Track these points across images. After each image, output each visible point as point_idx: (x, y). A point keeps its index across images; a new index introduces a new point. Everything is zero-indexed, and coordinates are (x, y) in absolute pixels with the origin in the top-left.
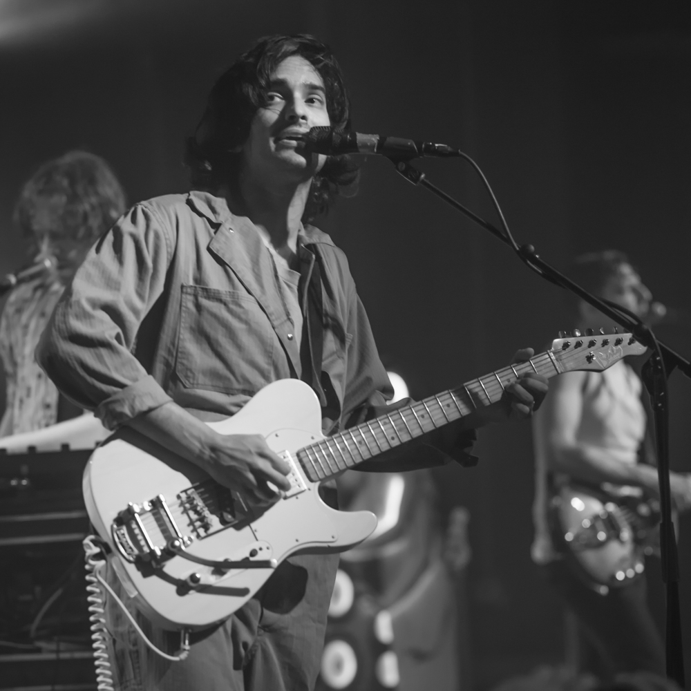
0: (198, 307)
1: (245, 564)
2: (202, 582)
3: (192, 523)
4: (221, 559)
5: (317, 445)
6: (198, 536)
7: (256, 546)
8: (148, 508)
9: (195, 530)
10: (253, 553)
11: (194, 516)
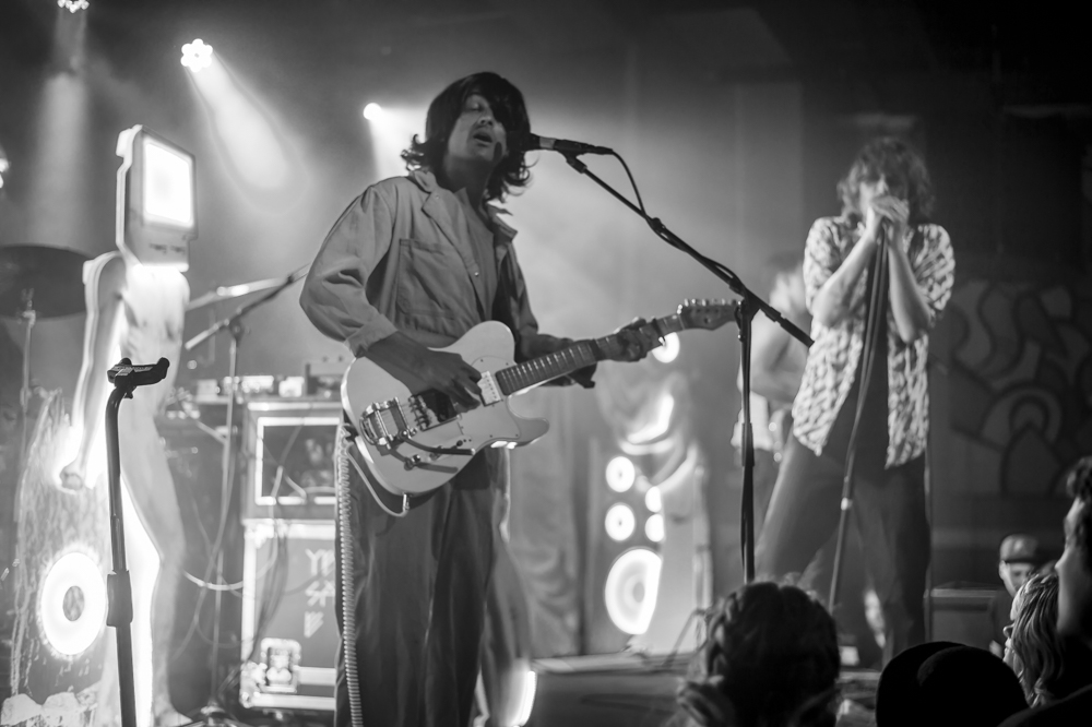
0: (411, 254)
1: (453, 451)
2: (422, 460)
3: (417, 419)
4: (436, 446)
5: (509, 369)
6: (421, 429)
7: (461, 438)
8: (387, 406)
9: (419, 424)
10: (459, 443)
11: (419, 414)
